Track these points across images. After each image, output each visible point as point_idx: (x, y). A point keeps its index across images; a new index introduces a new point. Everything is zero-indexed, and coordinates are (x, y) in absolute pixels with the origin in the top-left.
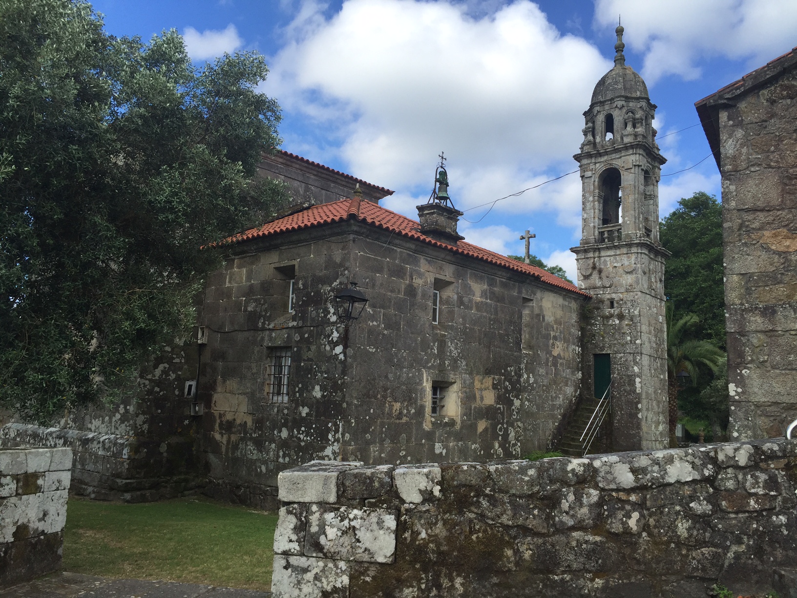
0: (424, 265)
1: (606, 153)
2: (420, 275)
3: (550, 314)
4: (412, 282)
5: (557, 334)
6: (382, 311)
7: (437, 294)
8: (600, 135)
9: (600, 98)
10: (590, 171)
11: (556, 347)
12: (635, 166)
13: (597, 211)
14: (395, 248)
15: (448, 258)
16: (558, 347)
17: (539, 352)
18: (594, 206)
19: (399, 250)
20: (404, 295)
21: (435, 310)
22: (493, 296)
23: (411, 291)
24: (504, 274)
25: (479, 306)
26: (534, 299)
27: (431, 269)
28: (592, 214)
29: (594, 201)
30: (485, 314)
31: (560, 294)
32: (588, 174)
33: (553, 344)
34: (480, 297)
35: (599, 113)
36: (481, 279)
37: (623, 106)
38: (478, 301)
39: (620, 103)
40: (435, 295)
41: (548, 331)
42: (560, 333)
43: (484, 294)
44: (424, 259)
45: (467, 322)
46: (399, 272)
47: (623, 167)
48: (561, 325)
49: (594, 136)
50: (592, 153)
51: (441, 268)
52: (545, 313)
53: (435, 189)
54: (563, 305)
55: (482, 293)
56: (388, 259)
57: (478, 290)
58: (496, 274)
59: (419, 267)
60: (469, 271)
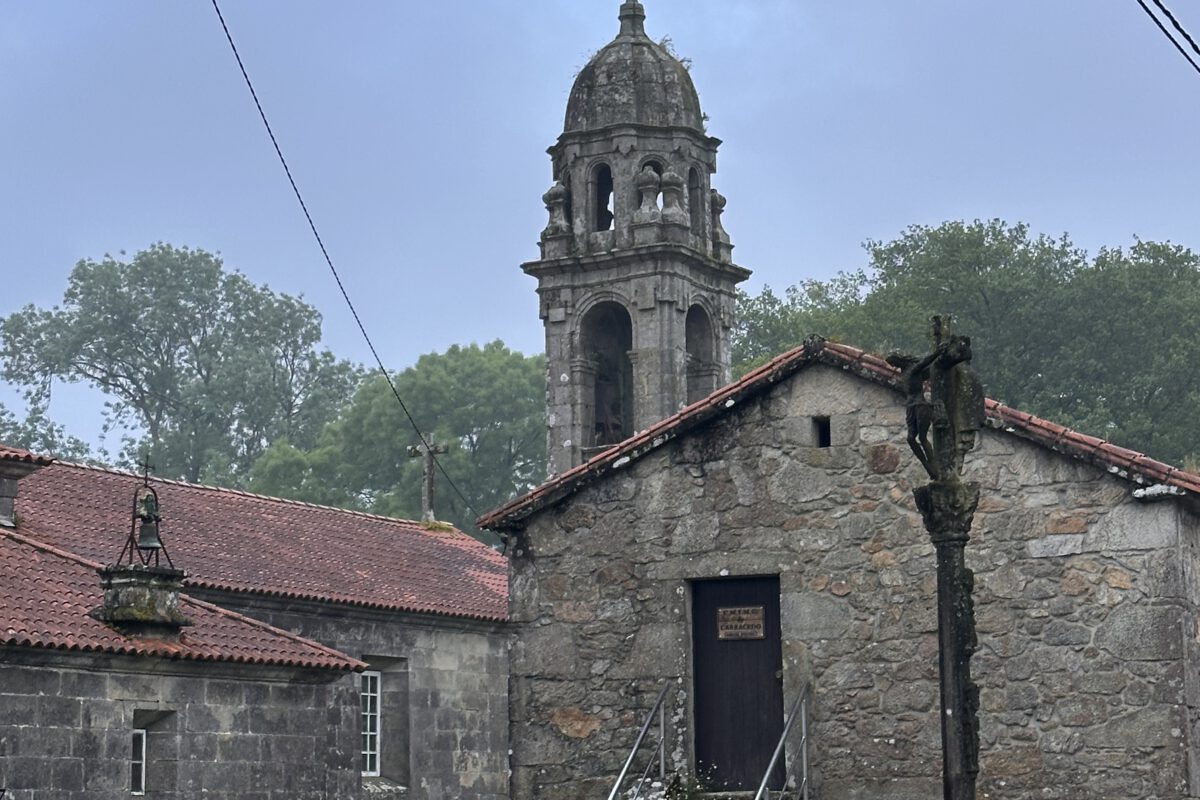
0: (112, 693)
1: (597, 266)
2: (106, 710)
3: (453, 686)
4: (89, 727)
5: (472, 733)
6: (32, 791)
7: (140, 736)
8: (582, 216)
9: (584, 125)
10: (561, 307)
11: (470, 765)
12: (662, 303)
13: (578, 408)
14: (55, 670)
15: (162, 667)
16: (475, 765)
17: (423, 785)
18: (572, 395)
19: (61, 671)
20: (75, 755)
21: (137, 769)
22: (258, 720)
23: (88, 745)
24: (283, 674)
25: (231, 749)
26: (411, 656)
27: (127, 695)
28: (569, 416)
29: (572, 382)
30: (242, 761)
31: (482, 633)
32: (558, 314)
33: (463, 760)
34: (231, 730)
35: (580, 162)
36: (233, 691)
37: (633, 149)
38: (226, 738)
39: (625, 145)
40: (137, 739)
41: (447, 727)
42: (483, 727)
43: (239, 721)
44: (112, 677)
45: (205, 783)
46: (64, 713)
47: (635, 304)
48: (483, 706)
49: (569, 218)
50: (562, 264)
51: (147, 689)
52: (440, 686)
53: (133, 533)
54: (489, 657)
55: (236, 720)
56: (42, 694)
57: (225, 716)
58: (264, 677)
59: (104, 695)
60: (207, 681)
